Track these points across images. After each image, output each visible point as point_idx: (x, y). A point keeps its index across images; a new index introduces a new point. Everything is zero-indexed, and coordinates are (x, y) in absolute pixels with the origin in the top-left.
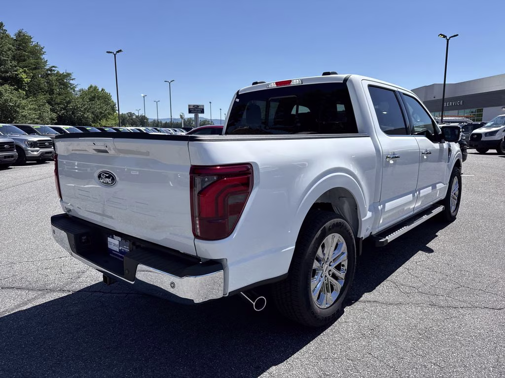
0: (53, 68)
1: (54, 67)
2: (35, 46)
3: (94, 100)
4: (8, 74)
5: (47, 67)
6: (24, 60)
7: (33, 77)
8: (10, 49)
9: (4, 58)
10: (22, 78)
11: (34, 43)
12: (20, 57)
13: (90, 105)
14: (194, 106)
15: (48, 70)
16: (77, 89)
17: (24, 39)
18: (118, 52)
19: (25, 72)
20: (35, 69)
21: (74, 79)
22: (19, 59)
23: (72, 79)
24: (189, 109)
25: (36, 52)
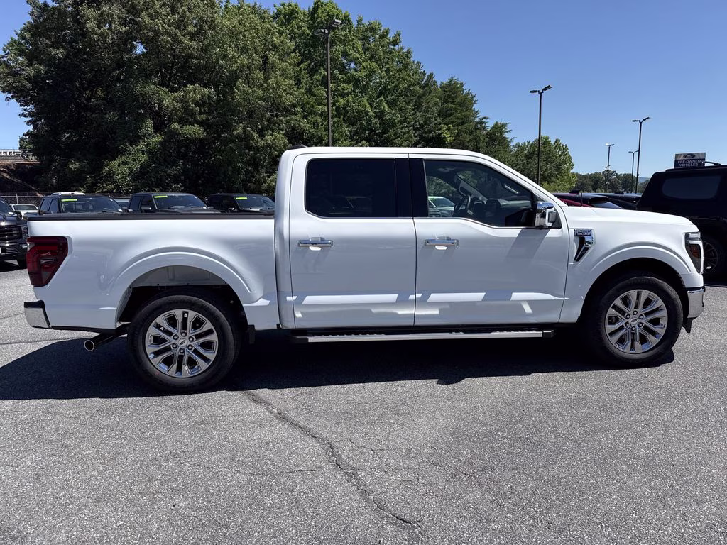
0: (484, 120)
1: (485, 118)
2: (468, 94)
3: (531, 158)
4: (431, 135)
5: (477, 120)
6: (451, 115)
7: (458, 135)
8: (436, 104)
9: (429, 116)
10: (445, 137)
11: (465, 91)
12: (446, 111)
13: (525, 165)
14: (685, 156)
15: (478, 123)
16: (512, 144)
17: (454, 88)
18: (545, 89)
19: (449, 129)
20: (463, 123)
21: (510, 131)
22: (445, 114)
23: (507, 132)
24: (676, 161)
25: (466, 103)
